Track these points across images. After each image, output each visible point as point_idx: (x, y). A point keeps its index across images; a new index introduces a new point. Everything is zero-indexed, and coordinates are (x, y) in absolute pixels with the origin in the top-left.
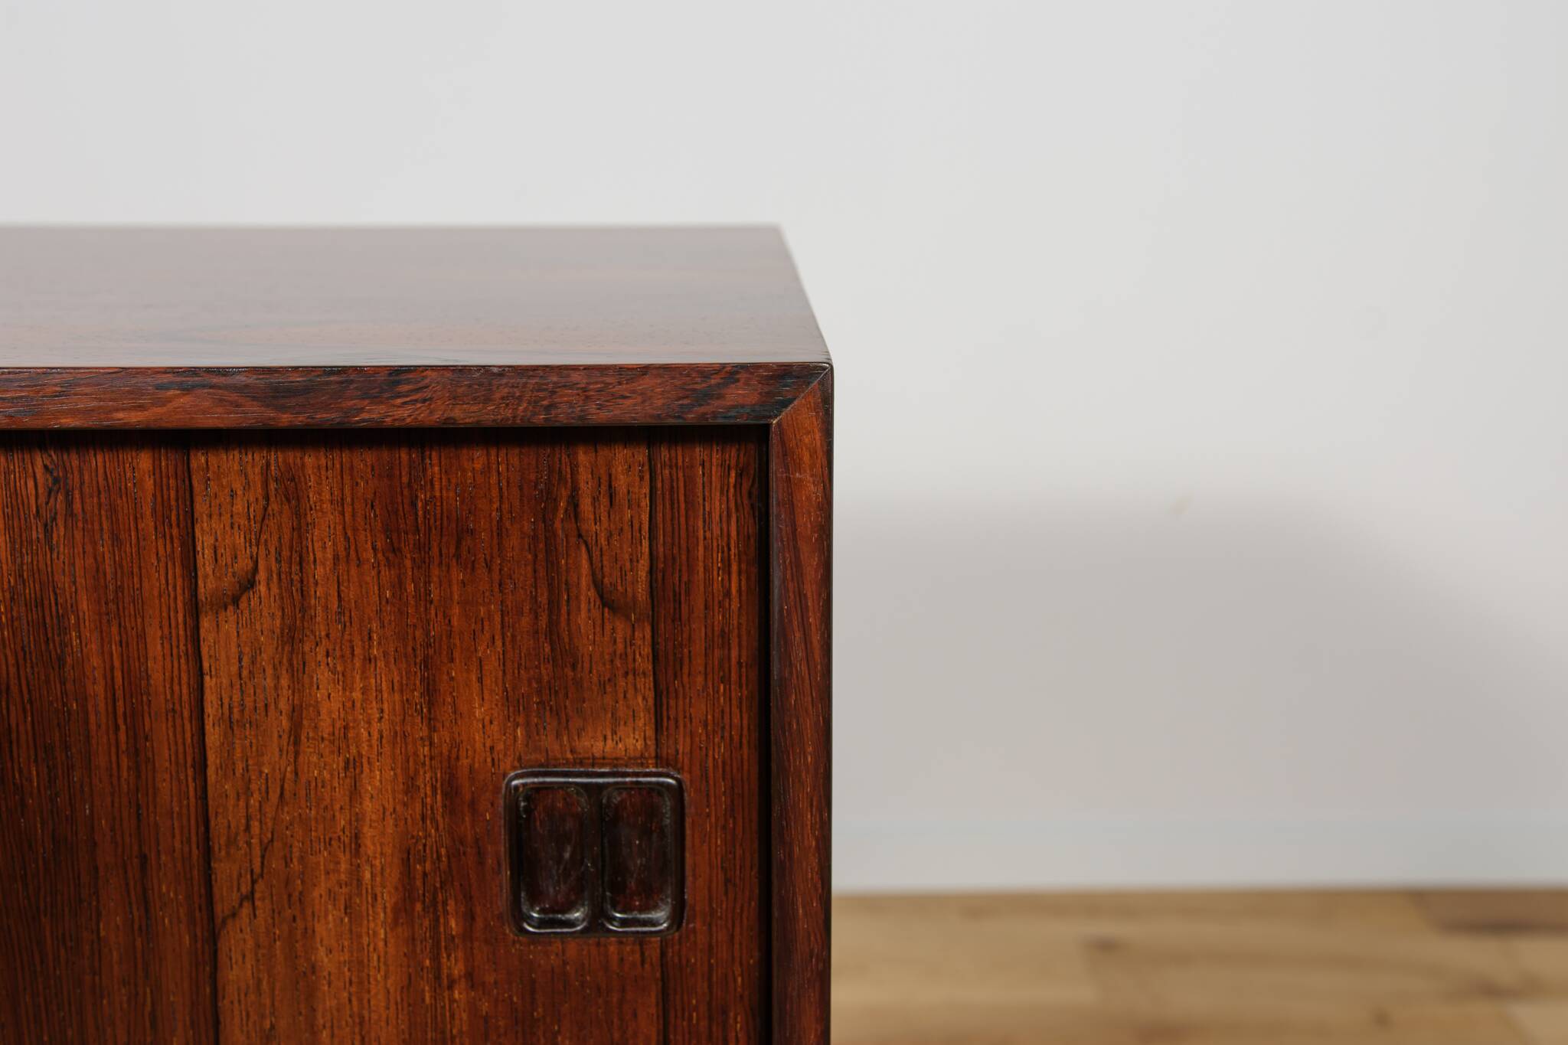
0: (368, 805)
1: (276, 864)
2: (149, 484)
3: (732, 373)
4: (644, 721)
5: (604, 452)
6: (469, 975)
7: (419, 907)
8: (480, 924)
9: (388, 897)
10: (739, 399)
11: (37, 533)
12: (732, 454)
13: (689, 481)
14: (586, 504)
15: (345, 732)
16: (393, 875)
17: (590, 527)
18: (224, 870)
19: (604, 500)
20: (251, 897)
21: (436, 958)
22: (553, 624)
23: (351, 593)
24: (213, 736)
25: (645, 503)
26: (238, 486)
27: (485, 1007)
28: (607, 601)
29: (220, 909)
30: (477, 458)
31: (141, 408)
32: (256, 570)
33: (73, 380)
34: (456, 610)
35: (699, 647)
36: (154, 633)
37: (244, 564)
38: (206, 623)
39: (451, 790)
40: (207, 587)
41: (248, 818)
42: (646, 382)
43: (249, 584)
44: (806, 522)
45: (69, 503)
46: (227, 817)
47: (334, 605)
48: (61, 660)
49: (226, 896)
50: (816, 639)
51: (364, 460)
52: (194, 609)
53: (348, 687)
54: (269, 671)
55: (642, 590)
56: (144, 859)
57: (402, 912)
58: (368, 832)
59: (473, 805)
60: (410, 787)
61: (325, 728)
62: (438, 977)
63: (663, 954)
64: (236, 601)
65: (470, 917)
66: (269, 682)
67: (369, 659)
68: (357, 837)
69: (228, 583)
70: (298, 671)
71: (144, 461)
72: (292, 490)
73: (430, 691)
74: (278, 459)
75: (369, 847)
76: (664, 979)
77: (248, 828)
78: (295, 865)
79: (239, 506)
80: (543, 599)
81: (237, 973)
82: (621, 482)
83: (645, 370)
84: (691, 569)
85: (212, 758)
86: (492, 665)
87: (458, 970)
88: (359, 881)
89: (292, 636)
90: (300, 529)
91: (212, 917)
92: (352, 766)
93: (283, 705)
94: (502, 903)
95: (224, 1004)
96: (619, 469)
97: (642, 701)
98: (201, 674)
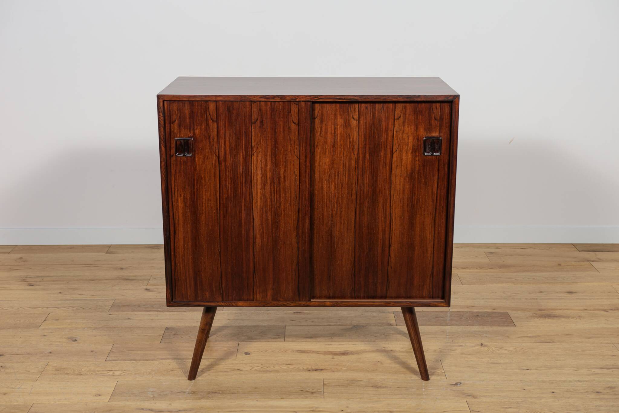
0: (409, 141)
1: (400, 147)
2: (391, 107)
3: (450, 96)
4: (438, 132)
5: (436, 104)
6: (418, 160)
7: (414, 152)
8: (420, 154)
9: (411, 151)
10: (451, 98)
11: (380, 112)
12: (449, 104)
13: (444, 106)
14: (434, 109)
15: (408, 133)
16: (412, 148)
17: (434, 111)
18: (394, 147)
19: (436, 109)
20: (397, 151)
21: (415, 158)
22: (430, 122)
23: (410, 118)
24: (395, 133)
25: (440, 109)
26: (400, 107)
27: (420, 163)
28: (435, 119)
29: (394, 152)
30: (423, 104)
31: (395, 99)
32: (401, 116)
33: (389, 96)
34: (420, 120)
35: (444, 124)
36: (390, 122)
37: (400, 115)
38: (395, 121)
39: (418, 139)
40: (396, 117)
41: (397, 142)
42: (442, 97)
43: (400, 117)
44: (457, 110)
45: (384, 109)
46: (395, 141)
47: (408, 119)
48: (381, 125)
49: (394, 150)
50: (457, 122)
51: (412, 104)
52: (394, 120)
53: (409, 128)
54: (401, 126)
55: (439, 118)
56: (386, 146)
57: (412, 153)
58: (409, 144)
59: (420, 141)
60: (414, 139)
61: (406, 133)
62: (415, 160)
63: (439, 158)
64: (398, 119)
65: (419, 153)
66: (401, 127)
67: (411, 125)
68: (408, 144)
69: (398, 117)
70: (404, 126)
71: (391, 105)
72: (405, 108)
73: (417, 128)
74: (404, 104)
75: (409, 145)
76: (439, 161)
77: (397, 143)
78: (402, 147)
79: (400, 109)
80: (429, 119)
81: (394, 159)
82: (437, 107)
83: (442, 95)
84: (444, 116)
85: (394, 135)
86: (423, 126)
87: (417, 159)
88: (408, 149)
89: (404, 122)
90: (406, 111)
91: (392, 152)
92: (408, 136)
93: (402, 130)
94: (422, 152)
95: (393, 163)
96: (437, 106)
97: (438, 130)
98: (394, 126)
